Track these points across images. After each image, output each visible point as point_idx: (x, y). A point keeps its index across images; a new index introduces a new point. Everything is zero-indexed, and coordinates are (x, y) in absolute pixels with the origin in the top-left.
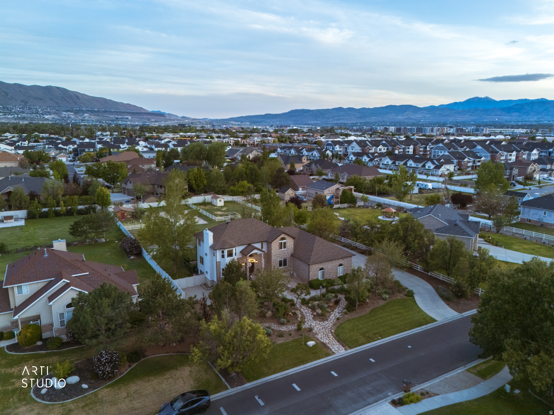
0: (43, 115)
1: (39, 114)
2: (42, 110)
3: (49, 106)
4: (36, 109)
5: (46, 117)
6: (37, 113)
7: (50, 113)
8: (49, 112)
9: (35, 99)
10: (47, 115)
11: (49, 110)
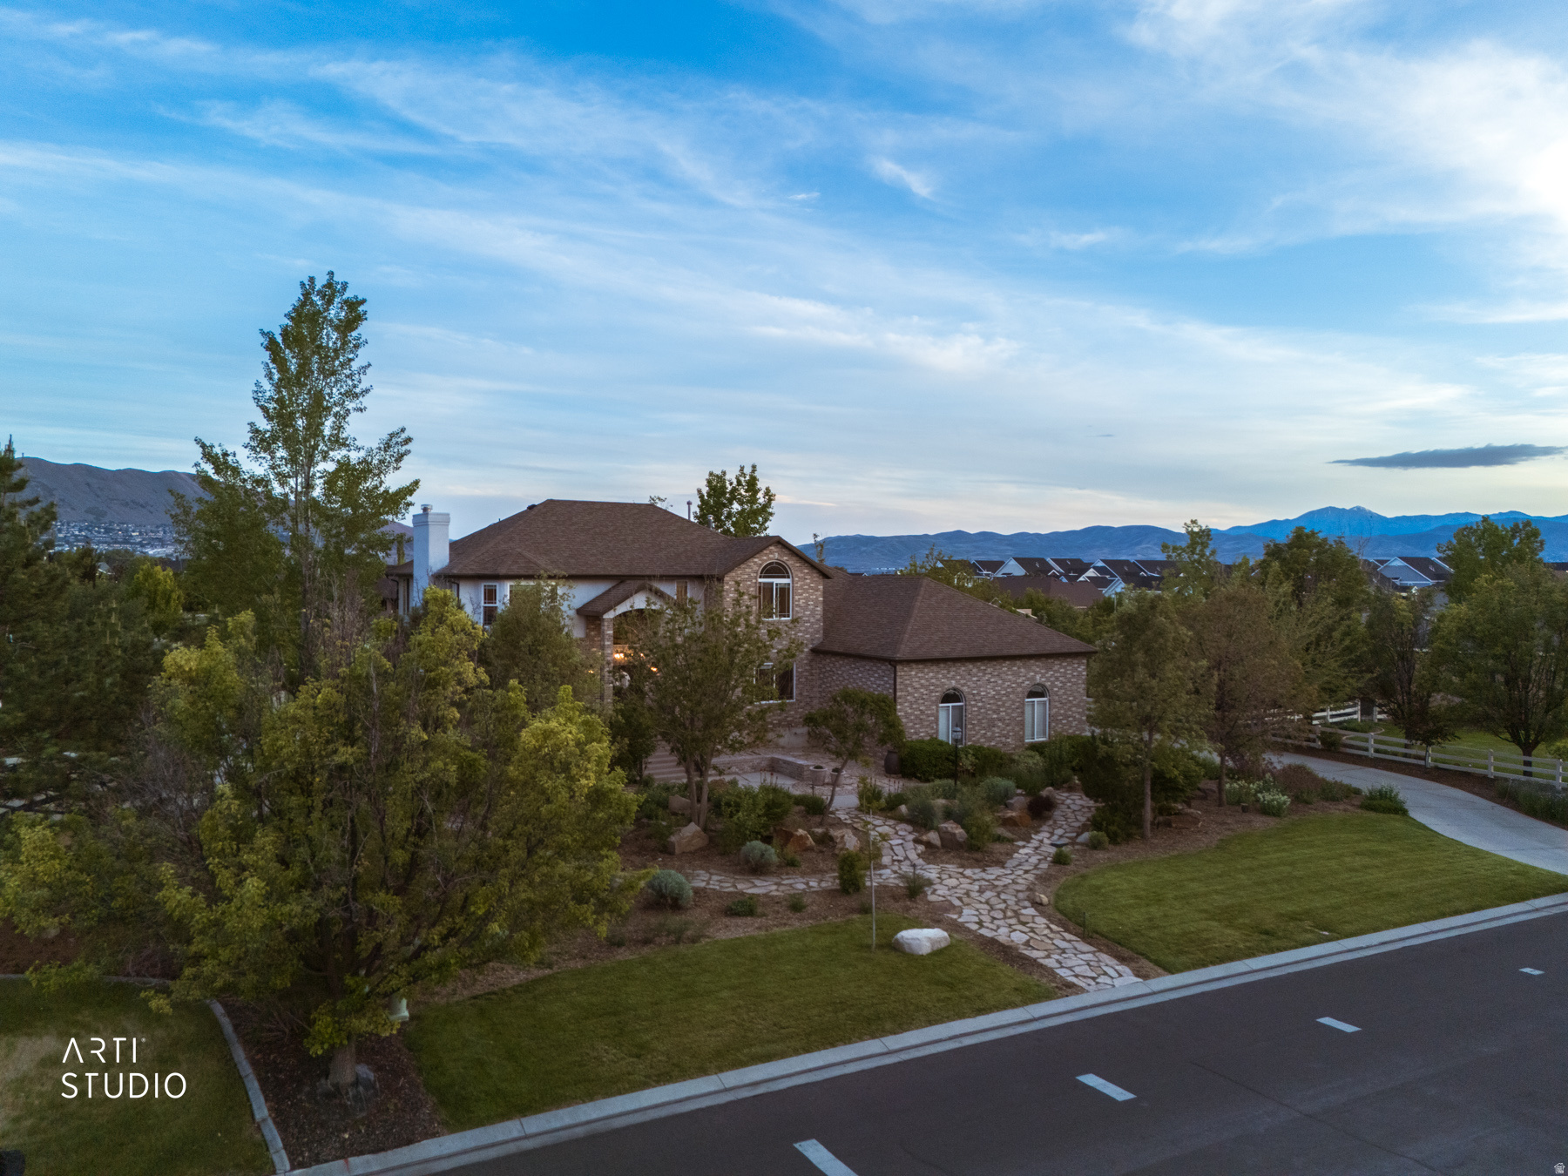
0: (143, 546)
1: (132, 544)
2: (141, 533)
3: (161, 525)
4: (127, 531)
5: (151, 552)
6: (126, 542)
7: (163, 543)
8: (160, 540)
9: (127, 504)
10: (153, 547)
11: (161, 534)
